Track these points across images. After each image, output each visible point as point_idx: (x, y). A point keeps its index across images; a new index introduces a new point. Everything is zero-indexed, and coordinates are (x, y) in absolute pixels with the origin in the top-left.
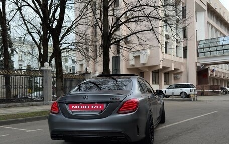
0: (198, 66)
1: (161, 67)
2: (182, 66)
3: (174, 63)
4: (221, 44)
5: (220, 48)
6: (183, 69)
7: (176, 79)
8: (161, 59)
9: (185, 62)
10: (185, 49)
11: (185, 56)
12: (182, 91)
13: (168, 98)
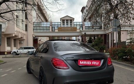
0: (33, 37)
1: (14, 36)
2: (25, 36)
3: (21, 34)
4: (42, 26)
5: (42, 28)
6: (25, 38)
7: (20, 43)
8: (15, 30)
9: (27, 34)
10: (26, 26)
11: (26, 30)
12: (28, 51)
13: (18, 55)
